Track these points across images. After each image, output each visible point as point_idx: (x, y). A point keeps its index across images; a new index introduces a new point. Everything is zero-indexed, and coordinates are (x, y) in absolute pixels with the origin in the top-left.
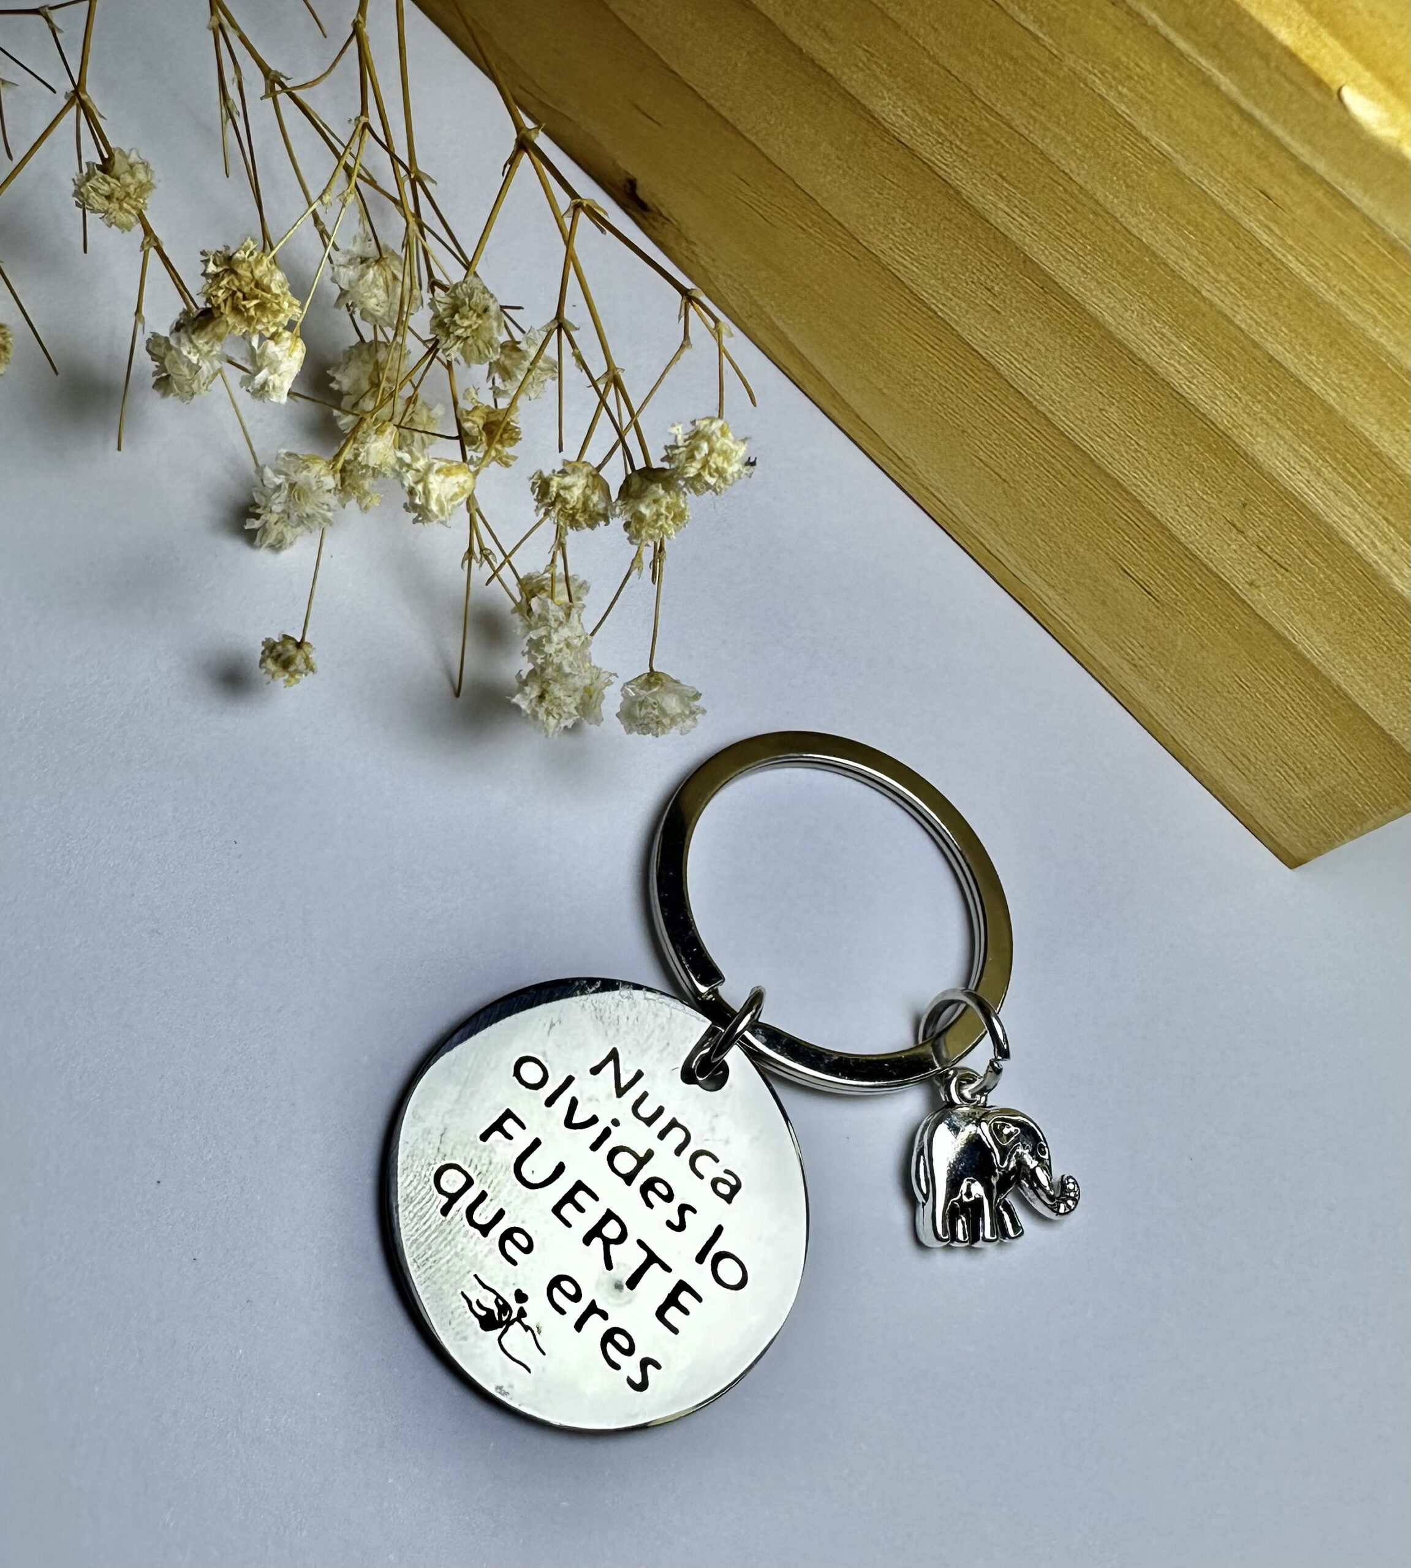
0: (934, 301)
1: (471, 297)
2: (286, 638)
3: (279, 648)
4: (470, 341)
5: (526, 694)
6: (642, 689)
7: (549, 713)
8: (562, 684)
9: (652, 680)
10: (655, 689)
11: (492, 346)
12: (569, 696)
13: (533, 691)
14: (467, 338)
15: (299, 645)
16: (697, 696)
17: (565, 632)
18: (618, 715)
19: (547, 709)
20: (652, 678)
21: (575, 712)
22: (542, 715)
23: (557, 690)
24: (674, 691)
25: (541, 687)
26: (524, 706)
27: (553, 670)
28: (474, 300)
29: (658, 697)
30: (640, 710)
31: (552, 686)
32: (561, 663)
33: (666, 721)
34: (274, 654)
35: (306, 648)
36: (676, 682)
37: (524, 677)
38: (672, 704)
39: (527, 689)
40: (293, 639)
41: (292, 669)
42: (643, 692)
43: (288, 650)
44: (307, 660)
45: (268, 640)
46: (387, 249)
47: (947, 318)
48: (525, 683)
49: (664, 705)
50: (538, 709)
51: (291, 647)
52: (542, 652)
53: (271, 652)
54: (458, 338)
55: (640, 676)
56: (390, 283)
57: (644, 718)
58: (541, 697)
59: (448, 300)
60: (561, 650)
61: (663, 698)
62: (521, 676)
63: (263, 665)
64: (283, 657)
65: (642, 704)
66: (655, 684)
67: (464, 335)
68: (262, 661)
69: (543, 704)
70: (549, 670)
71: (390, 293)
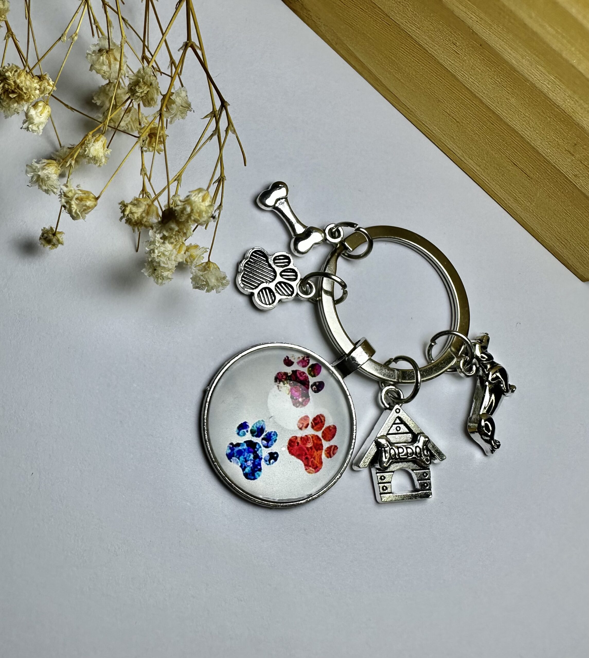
0: (427, 46)
2: (50, 228)
4: (144, 98)
5: (147, 270)
7: (158, 277)
8: (162, 268)
10: (207, 272)
13: (150, 269)
14: (142, 96)
15: (54, 232)
20: (207, 265)
26: (146, 274)
28: (145, 79)
31: (158, 268)
32: (159, 261)
34: (44, 237)
35: (58, 236)
36: (217, 268)
38: (212, 280)
39: (148, 267)
41: (52, 243)
43: (49, 236)
44: (58, 240)
45: (45, 228)
47: (433, 54)
51: (51, 233)
53: (44, 234)
54: (138, 96)
55: (204, 263)
56: (112, 63)
58: (154, 271)
63: (41, 241)
64: (47, 239)
69: (155, 274)
71: (111, 67)
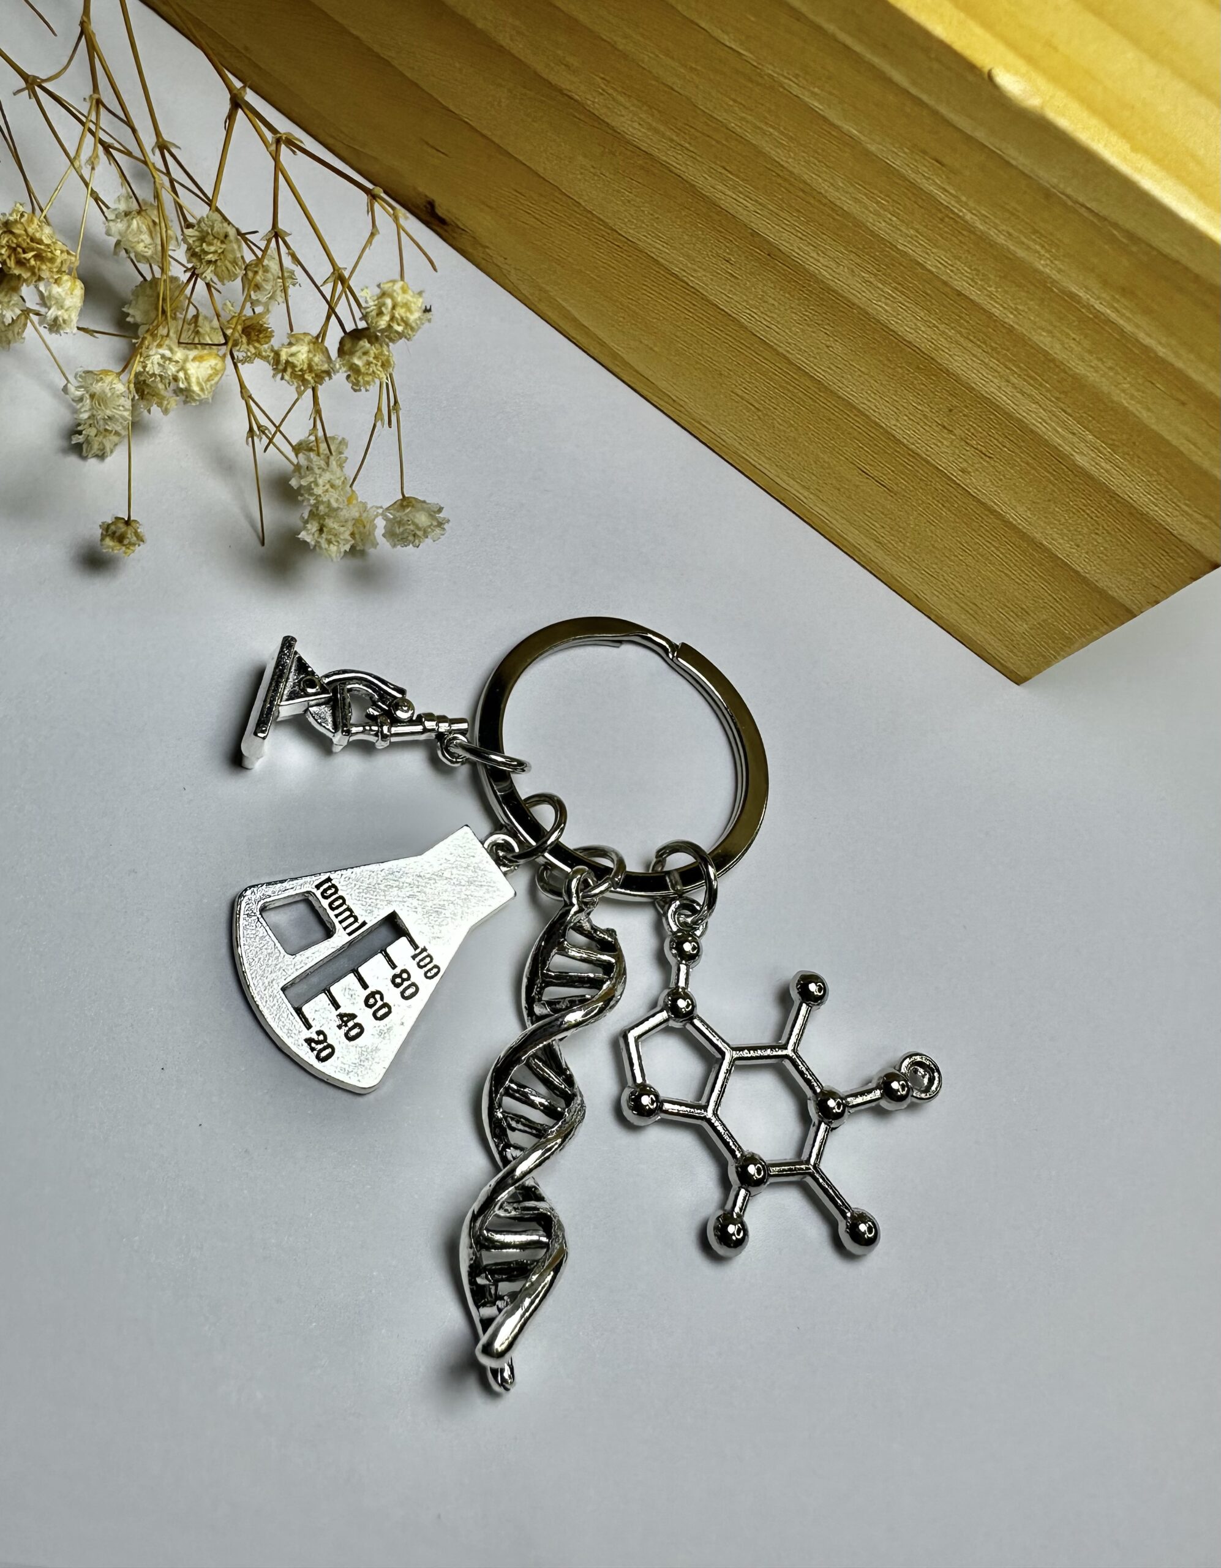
1: (212, 228)
2: (117, 519)
3: (113, 528)
4: (219, 263)
5: (309, 530)
6: (398, 512)
7: (329, 542)
8: (335, 518)
9: (405, 503)
10: (408, 510)
11: (237, 265)
12: (343, 526)
13: (313, 527)
14: (216, 261)
15: (128, 523)
16: (440, 510)
17: (327, 476)
18: (384, 535)
19: (326, 539)
20: (405, 502)
21: (349, 538)
22: (324, 545)
23: (330, 523)
24: (423, 509)
25: (319, 523)
26: (308, 539)
27: (325, 508)
28: (215, 230)
29: (410, 515)
30: (399, 528)
31: (327, 521)
32: (329, 501)
33: (420, 533)
34: (110, 533)
35: (133, 524)
36: (424, 502)
37: (306, 517)
38: (422, 519)
39: (309, 526)
40: (123, 519)
41: (126, 542)
42: (398, 514)
43: (120, 528)
44: (136, 534)
45: (103, 523)
46: (146, 203)
48: (306, 522)
49: (416, 521)
50: (319, 540)
51: (121, 525)
52: (312, 494)
53: (107, 531)
54: (209, 262)
55: (395, 502)
56: (152, 229)
57: (403, 533)
58: (321, 530)
59: (197, 233)
60: (327, 491)
61: (414, 516)
62: (303, 518)
63: (104, 543)
64: (117, 534)
65: (400, 523)
66: (408, 506)
67: (213, 259)
68: (102, 539)
69: (323, 535)
70: (321, 508)
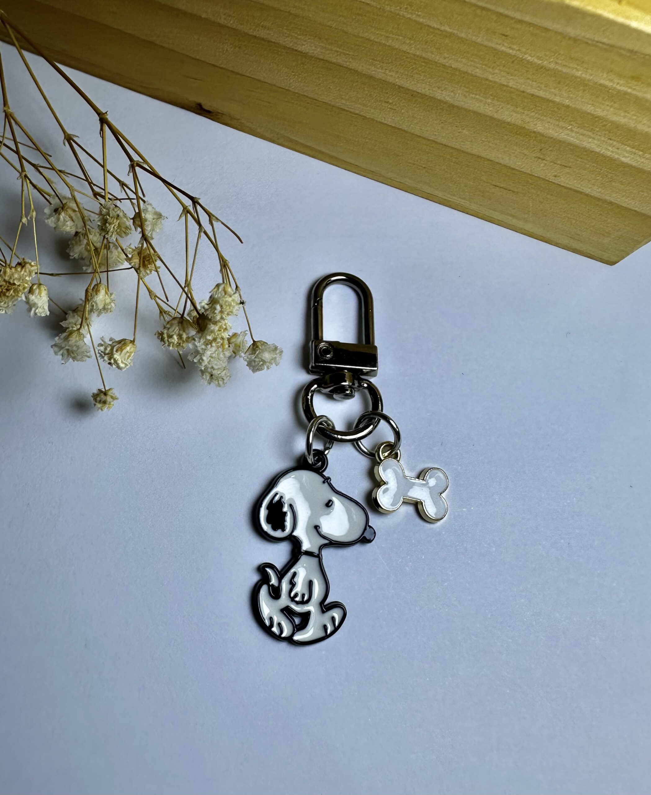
3: (98, 395)
6: (253, 352)
7: (218, 380)
9: (255, 347)
10: (258, 351)
11: (128, 228)
15: (105, 392)
16: (277, 347)
24: (267, 348)
29: (259, 356)
30: (255, 363)
31: (213, 372)
34: (98, 400)
35: (110, 393)
36: (265, 343)
40: (102, 390)
44: (112, 397)
50: (212, 381)
51: (102, 396)
54: (112, 232)
55: (250, 346)
57: (258, 366)
58: (212, 377)
69: (214, 379)
71: (74, 220)
